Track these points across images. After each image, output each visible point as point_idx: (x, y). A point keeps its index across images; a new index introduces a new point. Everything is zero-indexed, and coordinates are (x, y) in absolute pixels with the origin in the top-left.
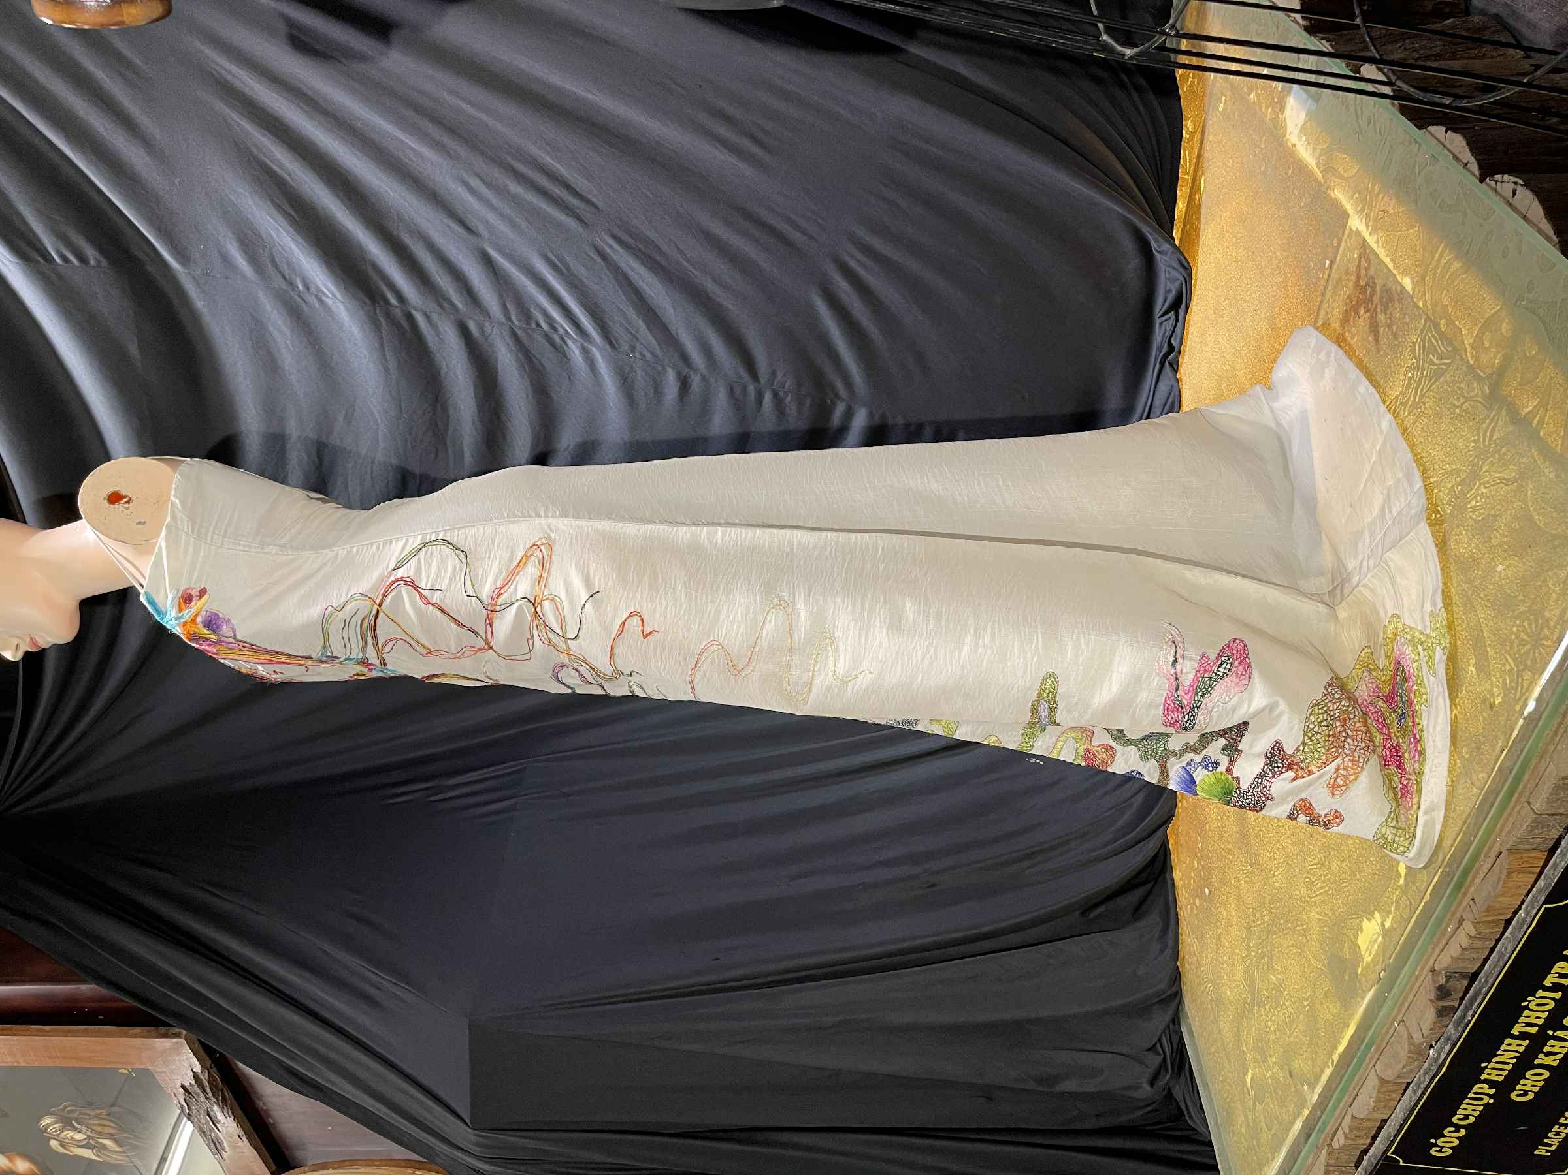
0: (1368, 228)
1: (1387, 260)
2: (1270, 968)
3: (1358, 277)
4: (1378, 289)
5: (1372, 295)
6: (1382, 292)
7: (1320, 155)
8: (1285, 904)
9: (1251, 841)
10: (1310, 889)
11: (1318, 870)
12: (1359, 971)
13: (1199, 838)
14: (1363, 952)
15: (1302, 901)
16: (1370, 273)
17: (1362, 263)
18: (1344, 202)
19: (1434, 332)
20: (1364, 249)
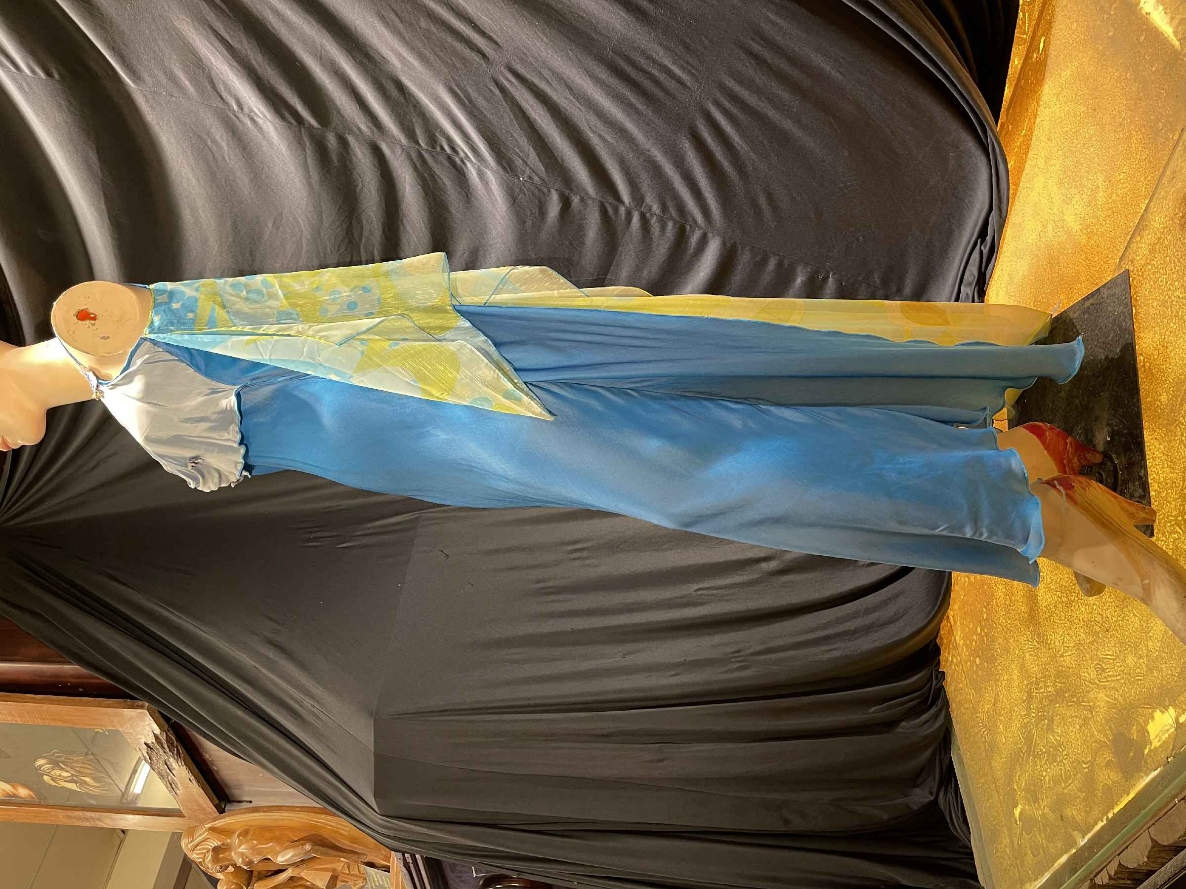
2: (1050, 728)
7: (1179, 24)
8: (1071, 681)
9: (1040, 623)
10: (1101, 674)
11: (1111, 661)
12: (1146, 751)
13: (984, 610)
14: (1152, 738)
15: (1090, 682)
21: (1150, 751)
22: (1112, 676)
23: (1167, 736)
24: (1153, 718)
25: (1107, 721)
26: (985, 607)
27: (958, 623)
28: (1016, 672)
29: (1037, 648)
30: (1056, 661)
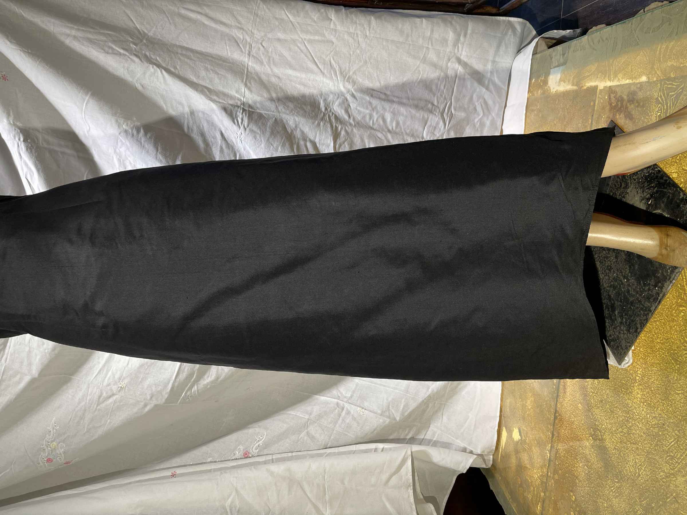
0: (610, 81)
1: (627, 81)
3: (611, 104)
4: (625, 97)
5: (622, 104)
6: (628, 96)
7: (573, 81)
8: (653, 490)
10: (672, 463)
11: (676, 445)
13: (572, 494)
15: (667, 477)
16: (618, 96)
17: (612, 97)
18: (593, 84)
19: (668, 83)
20: (611, 90)
22: (681, 456)
30: (636, 484)
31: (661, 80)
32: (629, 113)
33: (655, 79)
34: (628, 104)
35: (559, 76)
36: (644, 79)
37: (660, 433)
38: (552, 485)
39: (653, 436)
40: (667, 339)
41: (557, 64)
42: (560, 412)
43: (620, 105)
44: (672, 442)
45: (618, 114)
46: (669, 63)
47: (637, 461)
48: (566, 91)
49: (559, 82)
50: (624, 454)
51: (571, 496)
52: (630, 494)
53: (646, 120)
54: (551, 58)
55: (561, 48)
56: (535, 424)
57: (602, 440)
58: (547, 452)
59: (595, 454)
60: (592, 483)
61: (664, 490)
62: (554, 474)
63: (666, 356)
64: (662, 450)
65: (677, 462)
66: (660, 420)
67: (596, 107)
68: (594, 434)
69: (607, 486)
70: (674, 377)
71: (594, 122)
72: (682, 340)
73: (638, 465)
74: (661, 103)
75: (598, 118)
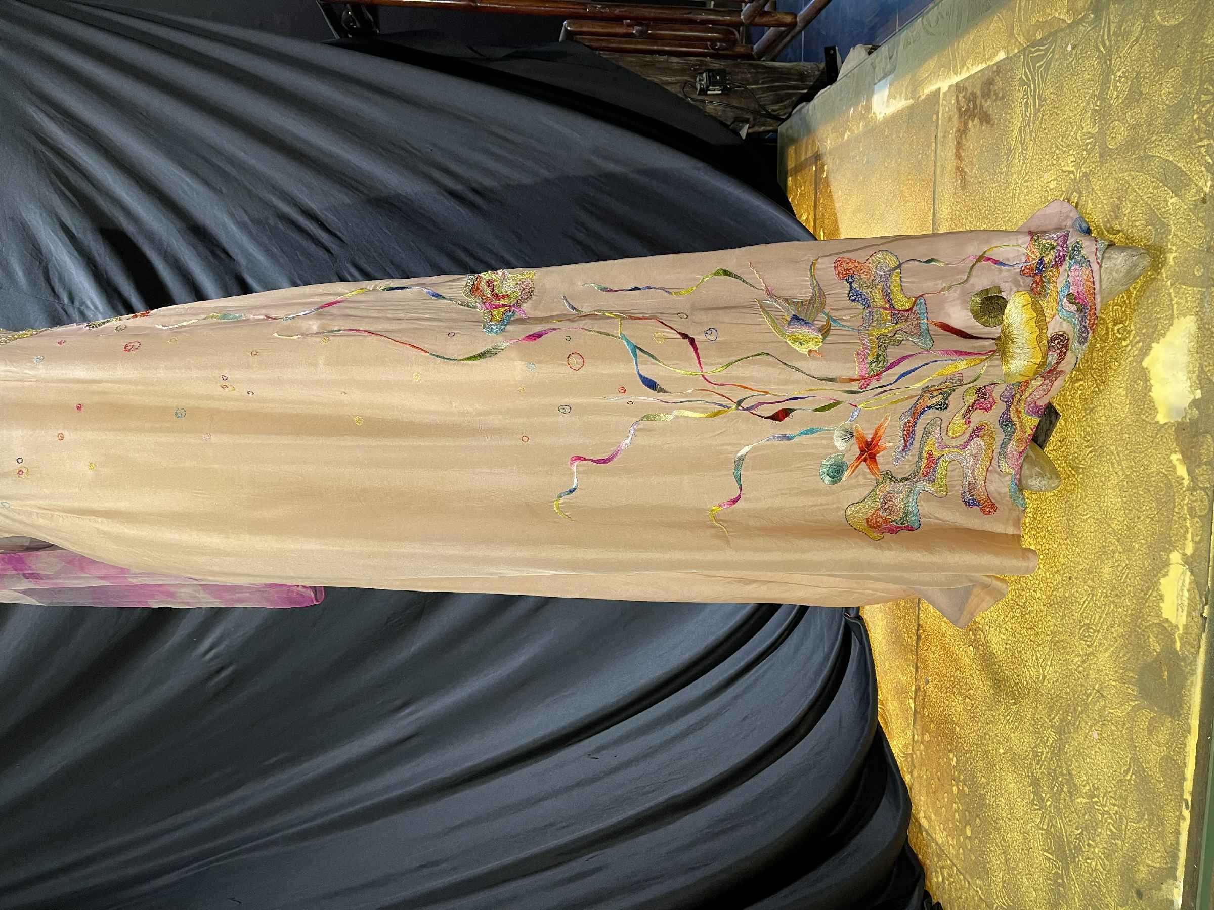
0: (957, 75)
1: (979, 68)
3: (960, 109)
4: (978, 92)
5: (975, 103)
6: (982, 90)
7: (906, 92)
8: (1066, 693)
9: (1007, 677)
10: (1089, 636)
12: (1178, 645)
13: (951, 755)
14: (1173, 621)
15: (1084, 662)
16: (968, 95)
17: (960, 98)
18: (933, 88)
19: (1033, 50)
20: (958, 88)
21: (1181, 639)
22: (1100, 617)
23: (1186, 594)
24: (1161, 597)
25: (1122, 679)
26: (950, 751)
27: (933, 817)
28: (1010, 777)
29: (1018, 711)
30: (1042, 695)
31: (1025, 49)
32: (986, 113)
33: (1016, 51)
34: (983, 101)
35: (886, 92)
36: (1001, 55)
37: (1067, 595)
38: (921, 754)
39: (1057, 603)
40: (1063, 440)
41: (882, 75)
42: (924, 625)
43: (971, 106)
44: (1084, 602)
45: (970, 122)
46: (1033, 21)
47: (1039, 655)
48: (898, 111)
49: (888, 100)
50: (1020, 652)
51: (950, 759)
52: (1035, 714)
53: (1008, 117)
54: (874, 68)
55: (887, 48)
56: (890, 664)
57: (986, 645)
58: (911, 700)
59: (978, 672)
60: (978, 722)
61: (1082, 685)
62: (923, 735)
63: (1063, 467)
64: (1072, 621)
65: (1095, 631)
66: (1064, 574)
67: (940, 121)
68: (975, 640)
69: (1001, 717)
70: (1077, 497)
71: (939, 145)
72: (1083, 433)
73: (1041, 660)
74: (1026, 84)
75: (944, 137)
